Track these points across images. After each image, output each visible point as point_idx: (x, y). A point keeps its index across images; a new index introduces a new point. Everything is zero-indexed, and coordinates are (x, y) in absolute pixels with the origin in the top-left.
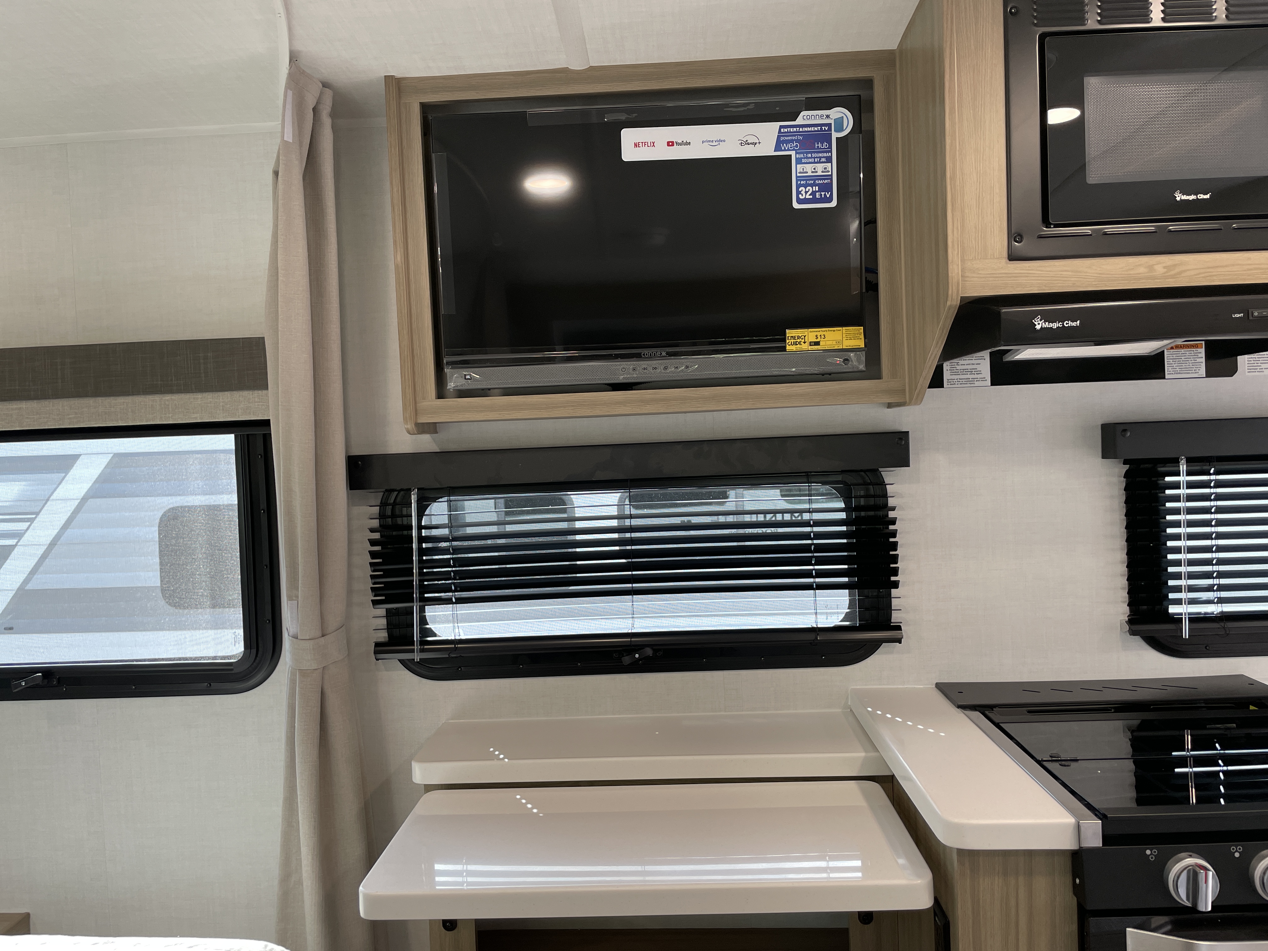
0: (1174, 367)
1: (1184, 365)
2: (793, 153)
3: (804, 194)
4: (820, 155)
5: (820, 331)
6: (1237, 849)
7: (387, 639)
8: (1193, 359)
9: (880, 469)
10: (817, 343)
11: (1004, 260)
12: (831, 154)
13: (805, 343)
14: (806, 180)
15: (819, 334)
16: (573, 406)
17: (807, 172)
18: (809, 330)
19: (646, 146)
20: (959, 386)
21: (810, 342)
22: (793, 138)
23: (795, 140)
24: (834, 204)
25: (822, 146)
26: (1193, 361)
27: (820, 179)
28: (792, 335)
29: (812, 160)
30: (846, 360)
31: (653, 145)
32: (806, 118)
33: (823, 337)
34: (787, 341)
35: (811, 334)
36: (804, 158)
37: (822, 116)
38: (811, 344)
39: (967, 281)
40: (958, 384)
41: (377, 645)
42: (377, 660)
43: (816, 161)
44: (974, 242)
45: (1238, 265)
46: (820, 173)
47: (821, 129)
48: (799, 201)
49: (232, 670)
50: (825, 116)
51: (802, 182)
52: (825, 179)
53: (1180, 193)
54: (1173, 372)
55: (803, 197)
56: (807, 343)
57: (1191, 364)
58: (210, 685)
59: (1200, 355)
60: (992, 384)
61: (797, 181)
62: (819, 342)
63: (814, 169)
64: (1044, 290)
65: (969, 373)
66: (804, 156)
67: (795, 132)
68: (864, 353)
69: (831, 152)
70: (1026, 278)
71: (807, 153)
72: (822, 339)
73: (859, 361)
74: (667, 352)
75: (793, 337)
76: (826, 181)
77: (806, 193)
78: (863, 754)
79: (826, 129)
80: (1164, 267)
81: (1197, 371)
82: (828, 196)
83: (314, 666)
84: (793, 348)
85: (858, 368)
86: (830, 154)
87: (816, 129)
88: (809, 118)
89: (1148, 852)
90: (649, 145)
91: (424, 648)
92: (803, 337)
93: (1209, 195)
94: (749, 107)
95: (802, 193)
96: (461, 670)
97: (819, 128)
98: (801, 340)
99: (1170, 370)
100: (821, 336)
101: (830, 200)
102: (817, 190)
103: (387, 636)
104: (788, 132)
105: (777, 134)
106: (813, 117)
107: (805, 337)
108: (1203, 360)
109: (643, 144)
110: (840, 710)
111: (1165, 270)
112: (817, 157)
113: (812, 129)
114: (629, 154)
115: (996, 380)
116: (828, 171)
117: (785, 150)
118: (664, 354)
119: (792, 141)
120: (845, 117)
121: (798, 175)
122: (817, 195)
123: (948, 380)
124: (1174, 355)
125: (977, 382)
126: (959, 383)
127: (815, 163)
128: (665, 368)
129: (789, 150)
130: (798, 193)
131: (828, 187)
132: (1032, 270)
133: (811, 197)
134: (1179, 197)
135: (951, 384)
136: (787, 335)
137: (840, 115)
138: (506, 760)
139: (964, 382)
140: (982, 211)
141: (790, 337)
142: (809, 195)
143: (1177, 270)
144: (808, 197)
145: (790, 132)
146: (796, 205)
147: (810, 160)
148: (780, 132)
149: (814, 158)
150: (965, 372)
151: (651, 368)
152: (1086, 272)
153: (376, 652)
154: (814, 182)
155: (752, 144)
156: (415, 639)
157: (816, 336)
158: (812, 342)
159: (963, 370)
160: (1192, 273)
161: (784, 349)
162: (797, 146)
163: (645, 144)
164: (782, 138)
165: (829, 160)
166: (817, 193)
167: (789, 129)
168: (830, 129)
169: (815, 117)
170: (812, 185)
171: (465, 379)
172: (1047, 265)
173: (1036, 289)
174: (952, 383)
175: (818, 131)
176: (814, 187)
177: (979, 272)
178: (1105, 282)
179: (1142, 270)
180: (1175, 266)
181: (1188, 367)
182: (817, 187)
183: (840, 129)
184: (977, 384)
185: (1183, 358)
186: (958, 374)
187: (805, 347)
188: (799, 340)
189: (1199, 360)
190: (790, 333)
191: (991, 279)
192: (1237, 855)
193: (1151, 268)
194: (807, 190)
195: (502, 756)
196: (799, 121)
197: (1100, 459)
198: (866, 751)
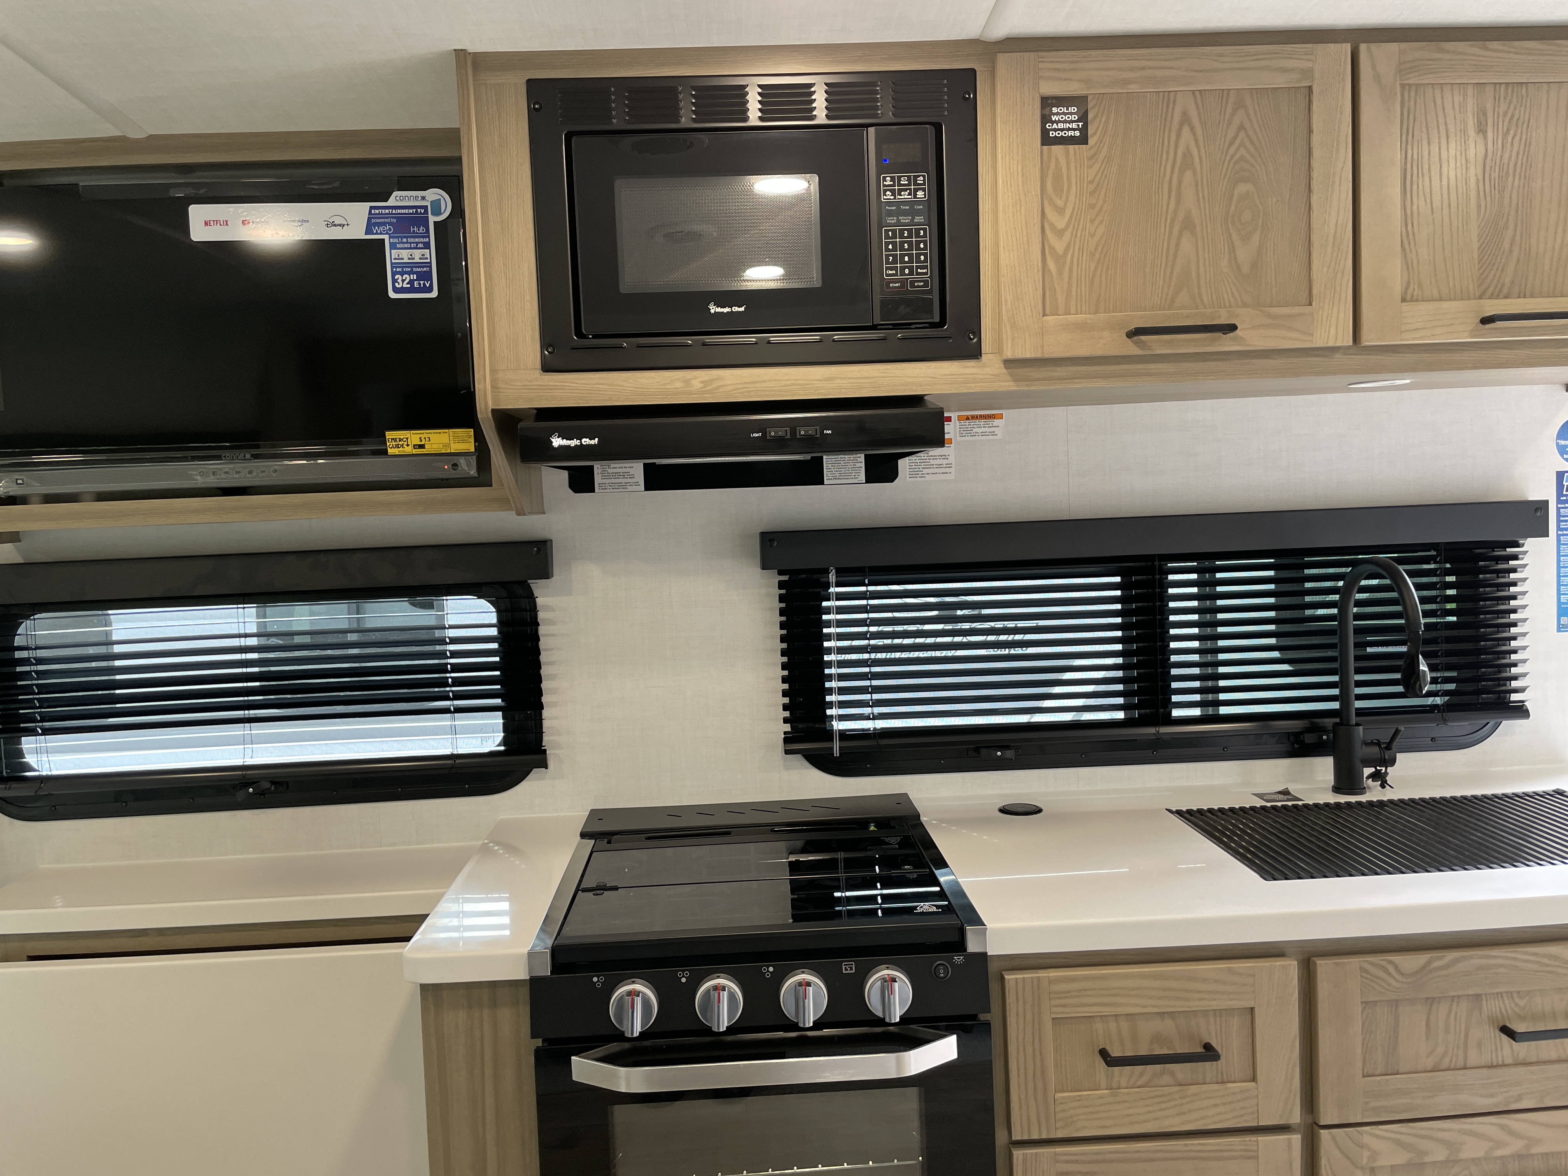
0: (834, 472)
1: (843, 470)
2: (386, 237)
3: (401, 283)
4: (417, 240)
5: (424, 434)
6: (683, 974)
8: (852, 464)
9: (529, 581)
10: (422, 446)
11: (538, 372)
12: (429, 240)
13: (408, 445)
14: (403, 267)
15: (423, 436)
16: (144, 514)
17: (403, 259)
18: (412, 432)
19: (219, 224)
20: (611, 490)
21: (414, 445)
22: (386, 220)
23: (388, 223)
24: (434, 294)
25: (419, 231)
26: (852, 466)
27: (418, 267)
28: (393, 437)
29: (408, 245)
30: (455, 466)
31: (227, 224)
32: (397, 198)
33: (427, 439)
34: (388, 444)
35: (414, 437)
36: (399, 243)
37: (417, 197)
38: (415, 446)
39: (500, 392)
40: (610, 489)
43: (412, 246)
44: (505, 351)
45: (775, 380)
46: (417, 260)
47: (417, 211)
48: (396, 290)
50: (420, 198)
51: (398, 270)
52: (423, 267)
53: (714, 305)
54: (832, 478)
55: (400, 286)
56: (410, 446)
57: (850, 469)
59: (859, 460)
60: (646, 489)
61: (392, 268)
62: (424, 445)
63: (411, 255)
64: (580, 403)
65: (621, 477)
66: (399, 240)
67: (387, 214)
68: (474, 457)
69: (429, 237)
70: (561, 391)
71: (402, 237)
72: (427, 442)
73: (469, 465)
74: (252, 454)
75: (394, 439)
76: (425, 269)
77: (402, 282)
79: (422, 212)
80: (702, 382)
81: (857, 476)
82: (428, 286)
84: (396, 451)
85: (469, 473)
86: (427, 239)
87: (411, 211)
88: (403, 199)
89: (595, 979)
90: (222, 223)
91: (8, 785)
92: (405, 439)
93: (743, 308)
94: (334, 185)
95: (398, 281)
96: (56, 809)
97: (414, 210)
98: (403, 443)
99: (829, 475)
100: (425, 438)
101: (430, 290)
102: (415, 278)
104: (379, 214)
105: (367, 216)
106: (407, 198)
107: (407, 439)
108: (863, 465)
109: (215, 222)
111: (702, 385)
112: (413, 243)
113: (406, 211)
114: (199, 233)
115: (650, 486)
116: (427, 259)
117: (377, 233)
118: (248, 456)
119: (384, 224)
120: (442, 199)
121: (393, 261)
122: (415, 284)
123: (599, 484)
124: (833, 460)
125: (630, 487)
126: (611, 487)
127: (411, 248)
128: (250, 472)
129: (381, 233)
130: (394, 281)
131: (427, 276)
132: (567, 382)
133: (409, 286)
134: (713, 309)
135: (602, 489)
136: (387, 437)
137: (437, 197)
139: (616, 487)
140: (513, 320)
141: (390, 440)
142: (407, 284)
143: (714, 385)
144: (405, 285)
145: (382, 214)
146: (392, 295)
147: (406, 246)
148: (370, 213)
149: (411, 243)
150: (617, 475)
151: (234, 472)
152: (622, 386)
154: (412, 270)
155: (340, 225)
157: (420, 438)
158: (416, 445)
159: (616, 473)
160: (730, 388)
161: (385, 452)
162: (390, 229)
163: (217, 223)
164: (373, 221)
165: (427, 246)
166: (415, 282)
167: (380, 210)
168: (426, 212)
169: (409, 198)
170: (409, 273)
171: (17, 484)
172: (582, 377)
173: (572, 402)
174: (604, 487)
175: (413, 213)
176: (412, 276)
177: (513, 384)
178: (643, 397)
179: (678, 385)
180: (712, 381)
181: (847, 472)
182: (415, 276)
183: (437, 212)
184: (630, 488)
185: (842, 462)
186: (610, 478)
187: (409, 450)
188: (401, 443)
189: (858, 465)
190: (389, 435)
191: (525, 391)
192: (684, 980)
193: (687, 382)
194: (404, 278)
196: (391, 202)
197: (759, 570)
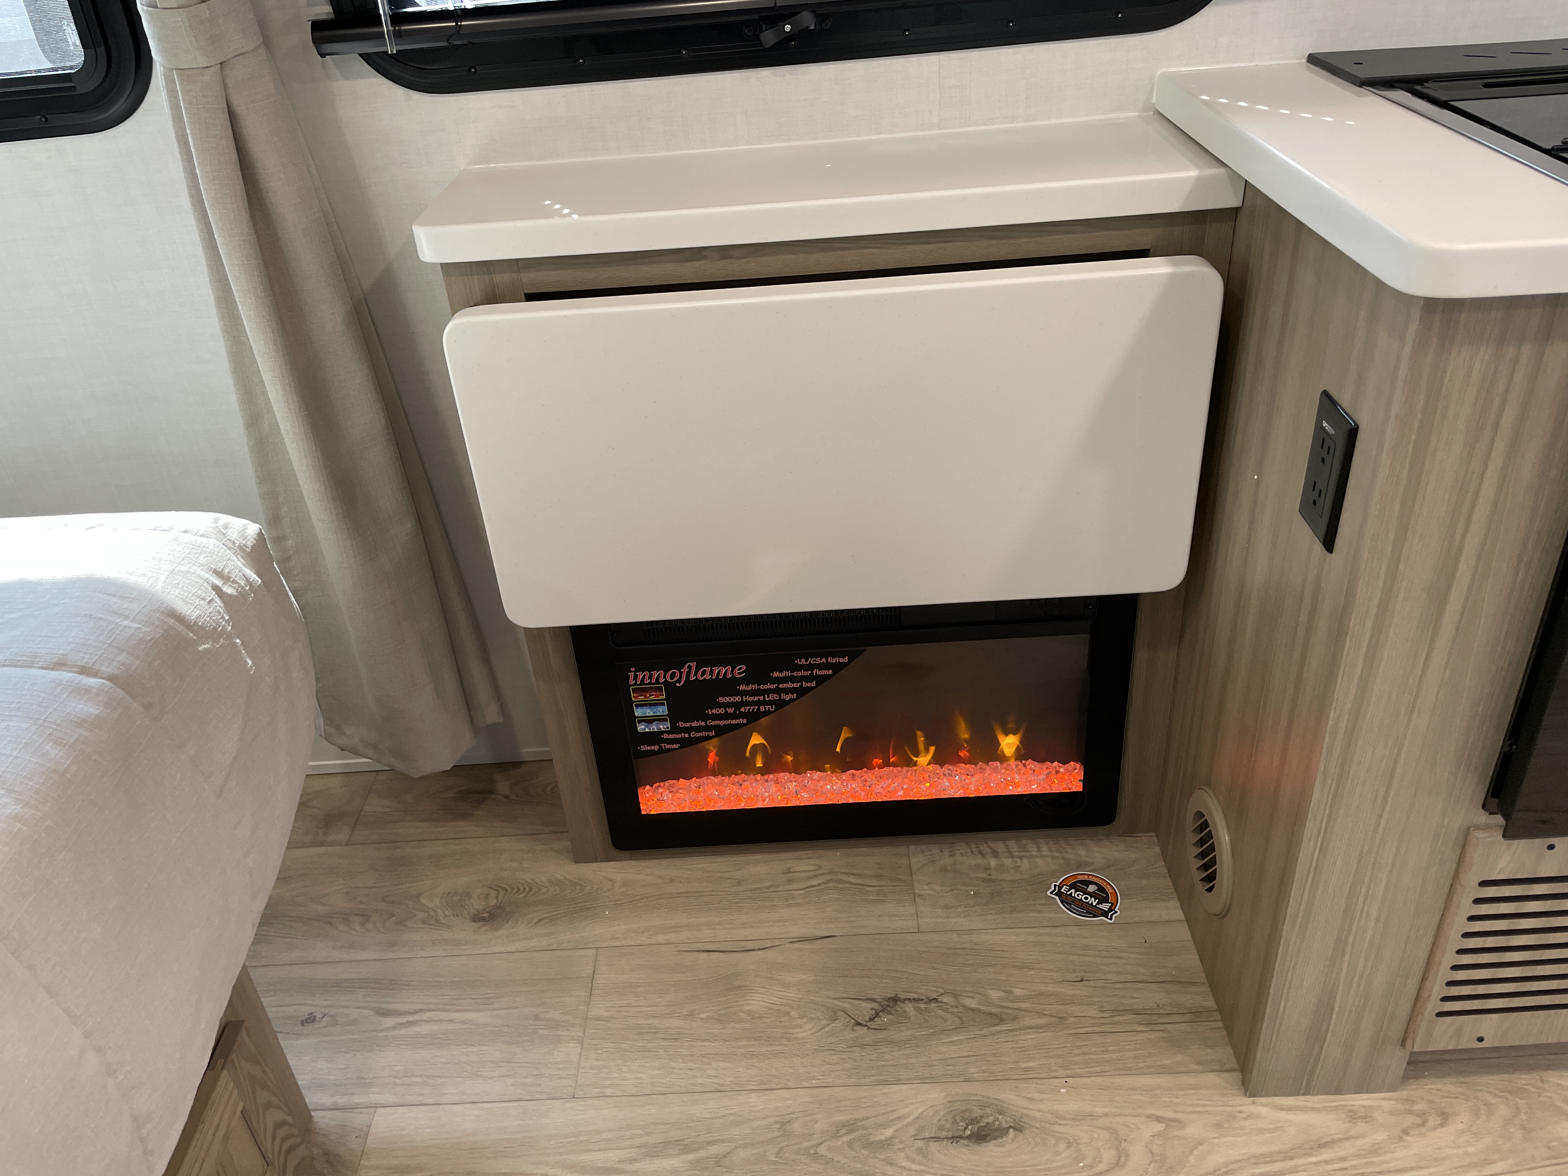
7: (332, 16)
41: (317, 26)
42: (323, 55)
49: (73, 89)
58: (46, 119)
78: (1194, 173)
83: (202, 62)
91: (400, 31)
96: (476, 71)
103: (331, 10)
110: (1137, 114)
138: (575, 216)
153: (317, 42)
156: (381, 12)
195: (566, 211)
198: (1198, 168)
